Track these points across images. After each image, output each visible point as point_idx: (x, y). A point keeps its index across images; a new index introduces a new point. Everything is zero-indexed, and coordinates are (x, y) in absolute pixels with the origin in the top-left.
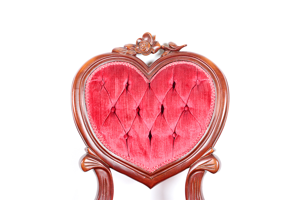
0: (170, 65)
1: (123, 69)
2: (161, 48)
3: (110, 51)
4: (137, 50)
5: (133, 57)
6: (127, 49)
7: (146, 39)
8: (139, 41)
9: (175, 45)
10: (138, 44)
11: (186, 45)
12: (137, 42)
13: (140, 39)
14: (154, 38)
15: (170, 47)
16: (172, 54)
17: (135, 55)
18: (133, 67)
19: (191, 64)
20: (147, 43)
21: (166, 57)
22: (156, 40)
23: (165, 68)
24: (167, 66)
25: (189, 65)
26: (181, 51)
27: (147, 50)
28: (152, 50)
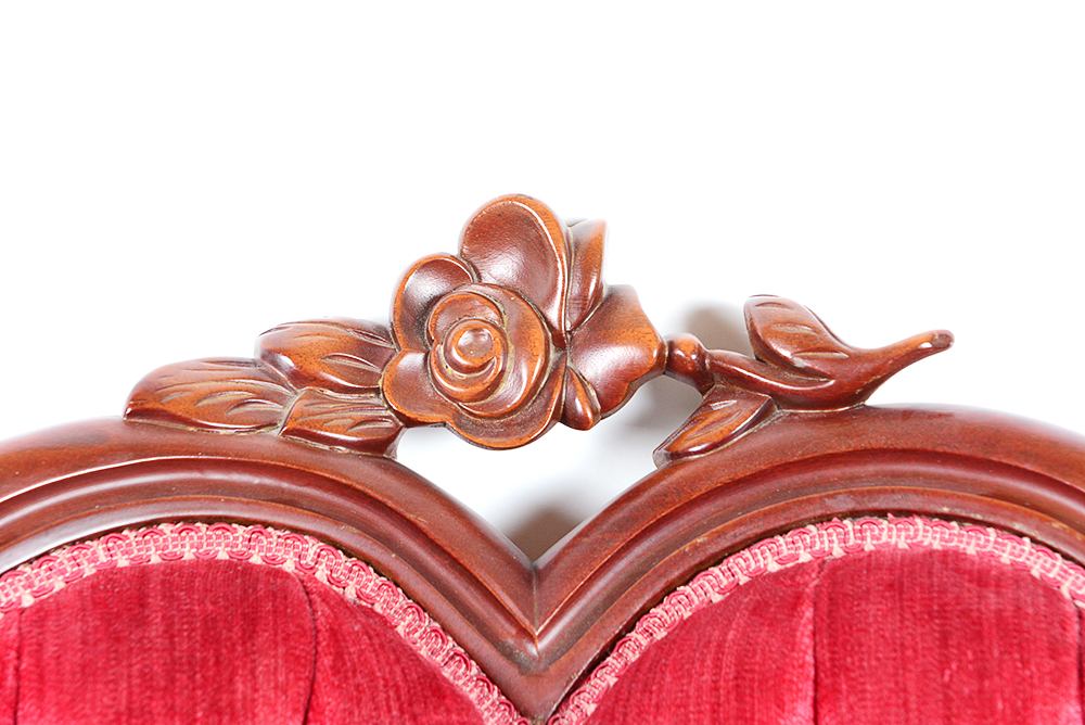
0: (767, 559)
1: (251, 622)
2: (668, 363)
3: (106, 405)
4: (406, 386)
5: (363, 472)
6: (299, 378)
7: (503, 267)
8: (427, 287)
9: (817, 341)
10: (413, 319)
11: (942, 343)
12: (403, 302)
13: (435, 265)
14: (587, 255)
15: (766, 355)
16: (787, 434)
17: (378, 448)
18: (357, 584)
19: (1009, 553)
20: (514, 311)
21: (722, 467)
22: (613, 274)
23: (709, 588)
24: (742, 568)
25: (983, 576)
26: (880, 398)
27: (512, 390)
28: (561, 392)
